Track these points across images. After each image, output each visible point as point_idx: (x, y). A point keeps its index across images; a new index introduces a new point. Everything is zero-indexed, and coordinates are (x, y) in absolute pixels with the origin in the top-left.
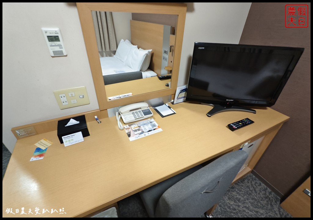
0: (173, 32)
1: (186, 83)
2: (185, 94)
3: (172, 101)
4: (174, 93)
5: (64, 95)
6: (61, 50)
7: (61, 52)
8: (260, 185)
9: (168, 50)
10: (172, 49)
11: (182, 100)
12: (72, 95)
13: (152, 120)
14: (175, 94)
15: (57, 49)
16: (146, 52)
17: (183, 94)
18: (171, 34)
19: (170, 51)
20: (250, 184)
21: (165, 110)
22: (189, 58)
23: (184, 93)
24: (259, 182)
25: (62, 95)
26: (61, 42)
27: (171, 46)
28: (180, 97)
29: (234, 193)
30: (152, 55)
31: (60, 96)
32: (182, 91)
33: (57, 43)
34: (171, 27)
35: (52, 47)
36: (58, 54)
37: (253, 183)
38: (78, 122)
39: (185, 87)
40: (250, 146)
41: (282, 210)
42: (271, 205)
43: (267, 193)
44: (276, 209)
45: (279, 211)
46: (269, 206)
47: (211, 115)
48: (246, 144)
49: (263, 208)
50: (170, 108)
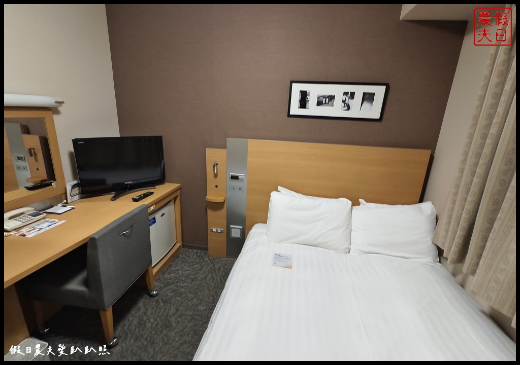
0: (27, 131)
2: (79, 190)
3: (65, 201)
4: (64, 192)
8: (192, 251)
9: (25, 155)
10: (33, 153)
11: (77, 197)
13: (47, 219)
14: (66, 193)
17: (76, 190)
18: (22, 134)
20: (184, 255)
21: (59, 209)
22: (71, 154)
23: (77, 188)
24: (190, 251)
27: (30, 149)
28: (73, 195)
32: (73, 187)
34: (20, 125)
37: (187, 253)
39: (75, 182)
40: (163, 215)
41: (210, 258)
42: (203, 259)
43: (199, 254)
44: (206, 259)
45: (209, 259)
46: (202, 260)
47: (115, 198)
48: (152, 208)
49: (197, 263)
50: (65, 206)
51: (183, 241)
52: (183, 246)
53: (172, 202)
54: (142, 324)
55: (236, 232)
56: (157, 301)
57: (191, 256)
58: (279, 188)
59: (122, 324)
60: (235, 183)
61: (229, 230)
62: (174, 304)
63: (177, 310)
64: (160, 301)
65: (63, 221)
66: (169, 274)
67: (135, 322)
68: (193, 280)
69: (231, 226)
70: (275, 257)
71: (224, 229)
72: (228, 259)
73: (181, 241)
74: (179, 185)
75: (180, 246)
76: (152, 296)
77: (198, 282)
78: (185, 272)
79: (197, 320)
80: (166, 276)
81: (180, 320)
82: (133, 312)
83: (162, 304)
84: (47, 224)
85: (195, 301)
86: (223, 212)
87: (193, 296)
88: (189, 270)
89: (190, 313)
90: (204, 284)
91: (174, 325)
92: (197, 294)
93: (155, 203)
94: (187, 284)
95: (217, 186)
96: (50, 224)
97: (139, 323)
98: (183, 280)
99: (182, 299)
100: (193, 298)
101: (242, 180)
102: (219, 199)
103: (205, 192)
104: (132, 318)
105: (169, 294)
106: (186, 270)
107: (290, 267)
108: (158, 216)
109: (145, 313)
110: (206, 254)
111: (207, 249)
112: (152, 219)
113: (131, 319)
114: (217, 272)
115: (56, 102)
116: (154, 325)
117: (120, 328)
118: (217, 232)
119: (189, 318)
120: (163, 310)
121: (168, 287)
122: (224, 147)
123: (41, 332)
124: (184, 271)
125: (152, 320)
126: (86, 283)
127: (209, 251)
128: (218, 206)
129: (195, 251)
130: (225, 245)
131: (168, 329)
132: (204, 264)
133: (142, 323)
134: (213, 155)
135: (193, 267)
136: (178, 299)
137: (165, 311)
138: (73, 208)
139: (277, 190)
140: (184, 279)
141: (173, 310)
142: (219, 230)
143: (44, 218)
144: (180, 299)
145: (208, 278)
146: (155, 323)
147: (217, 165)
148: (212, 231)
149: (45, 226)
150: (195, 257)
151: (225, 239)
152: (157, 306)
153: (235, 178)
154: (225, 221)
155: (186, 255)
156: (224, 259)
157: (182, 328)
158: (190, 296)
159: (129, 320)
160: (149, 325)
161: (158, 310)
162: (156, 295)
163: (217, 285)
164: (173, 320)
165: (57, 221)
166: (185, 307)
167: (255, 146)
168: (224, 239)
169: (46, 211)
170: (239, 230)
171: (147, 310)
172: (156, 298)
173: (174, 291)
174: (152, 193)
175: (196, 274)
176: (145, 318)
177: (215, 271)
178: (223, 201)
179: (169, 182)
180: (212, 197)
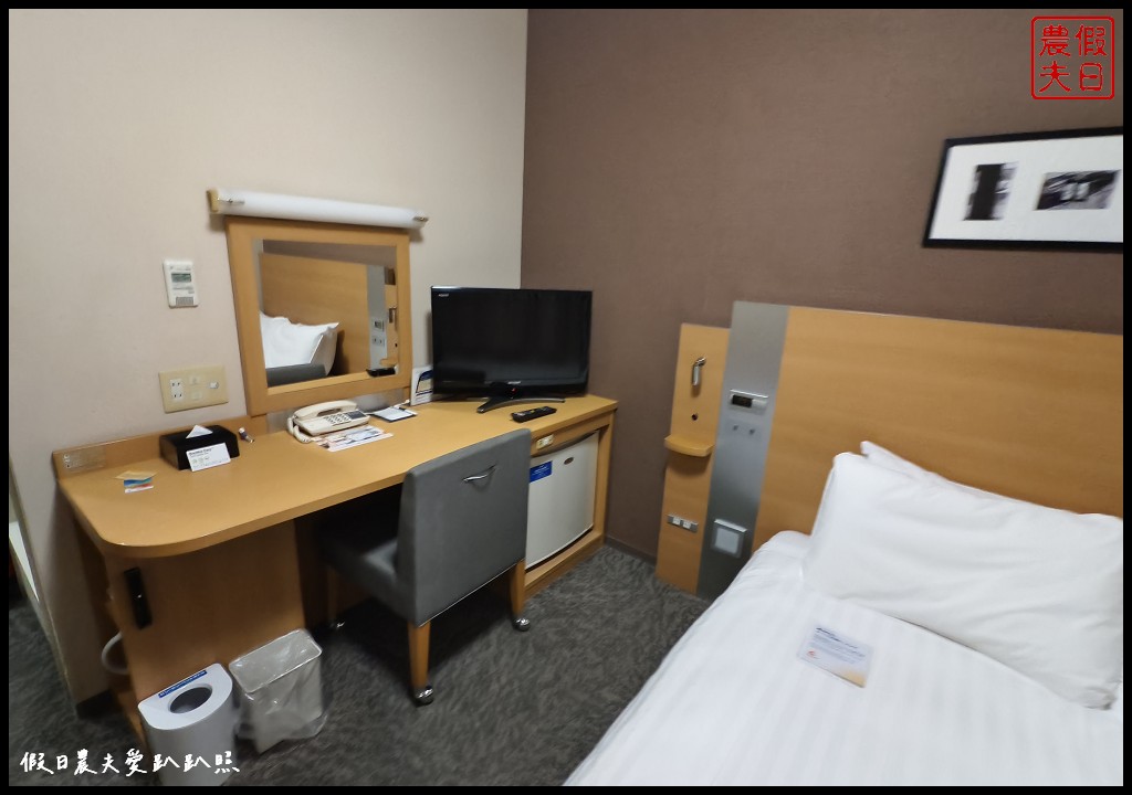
0: (391, 278)
1: (429, 363)
2: (432, 384)
3: (408, 401)
4: (407, 385)
5: (179, 380)
6: (191, 295)
7: (191, 299)
8: (623, 557)
9: (384, 318)
10: (392, 315)
11: (427, 397)
12: (195, 380)
13: (369, 427)
14: (410, 387)
15: (185, 294)
16: (323, 328)
17: (427, 384)
18: (386, 283)
19: (391, 321)
20: (603, 561)
21: (392, 413)
22: (428, 317)
23: (429, 381)
24: (619, 554)
25: (176, 382)
26: (192, 284)
27: (391, 310)
28: (421, 391)
29: (573, 581)
30: (340, 337)
31: (172, 381)
32: (423, 376)
33: (187, 284)
34: (385, 269)
35: (176, 292)
36: (185, 303)
37: (609, 558)
38: (210, 432)
39: (428, 369)
40: (569, 461)
41: (658, 583)
42: (640, 580)
43: (634, 567)
44: (648, 583)
45: (654, 583)
46: (637, 584)
47: (484, 409)
48: (546, 441)
49: (625, 587)
50: (403, 409)
51: (606, 528)
52: (605, 539)
53: (595, 437)
54: (483, 680)
55: (728, 538)
56: (524, 642)
57: (617, 566)
58: (866, 446)
59: (450, 663)
60: (741, 414)
61: (710, 531)
62: (555, 661)
63: (557, 678)
64: (531, 645)
65: (389, 435)
66: (562, 592)
67: (473, 671)
68: (608, 622)
69: (718, 521)
70: (817, 637)
71: (700, 523)
72: (699, 599)
73: (602, 527)
74: (614, 402)
75: (597, 540)
76: (517, 627)
77: (618, 632)
78: (597, 600)
79: (591, 720)
80: (556, 593)
81: (555, 702)
82: (476, 647)
83: (530, 652)
84: (364, 435)
85: (599, 671)
86: (702, 483)
87: (600, 659)
88: (604, 598)
89: (583, 697)
90: (629, 641)
91: (542, 711)
92: (607, 658)
93: (556, 431)
94: (591, 627)
95: (695, 417)
96: (369, 435)
97: (479, 674)
98: (586, 616)
99: (572, 656)
100: (598, 664)
101: (762, 410)
102: (697, 449)
103: (664, 425)
104: (471, 661)
105: (550, 636)
106: (599, 595)
107: (858, 682)
108: (557, 461)
109: (496, 659)
110: (651, 571)
111: (652, 560)
112: (545, 465)
113: (468, 661)
114: (665, 621)
115: (417, 219)
116: (504, 692)
117: (444, 671)
118: (681, 526)
119: (575, 708)
120: (529, 667)
121: (553, 620)
122: (725, 322)
123: (332, 625)
124: (594, 595)
125: (504, 680)
126: (396, 560)
127: (659, 567)
128: (692, 465)
129: (628, 558)
130: (696, 564)
131: (527, 713)
132: (639, 592)
133: (484, 677)
134: (696, 341)
135: (614, 593)
136: (566, 653)
137: (532, 670)
138: (413, 416)
139: (857, 451)
140: (588, 612)
141: (548, 676)
142: (687, 525)
143: (366, 423)
144: (569, 655)
145: (641, 631)
146: (508, 689)
147: (702, 364)
148: (670, 521)
149: (360, 437)
150: (624, 571)
151: (699, 549)
152: (521, 653)
153: (742, 402)
154: (703, 505)
155: (607, 562)
156: (691, 597)
157: (556, 726)
158: (593, 657)
159: (464, 662)
160: (495, 687)
161: (521, 662)
162: (525, 629)
163: (657, 652)
164: (543, 696)
165: (380, 431)
166: (575, 678)
167: (806, 325)
168: (695, 546)
169: (376, 413)
170: (736, 538)
171: (501, 653)
172: (524, 635)
173: (563, 633)
174: (553, 411)
175: (617, 610)
176: (493, 670)
177: (660, 618)
178: (704, 454)
179: (595, 394)
180: (682, 440)
